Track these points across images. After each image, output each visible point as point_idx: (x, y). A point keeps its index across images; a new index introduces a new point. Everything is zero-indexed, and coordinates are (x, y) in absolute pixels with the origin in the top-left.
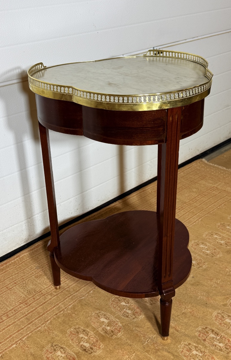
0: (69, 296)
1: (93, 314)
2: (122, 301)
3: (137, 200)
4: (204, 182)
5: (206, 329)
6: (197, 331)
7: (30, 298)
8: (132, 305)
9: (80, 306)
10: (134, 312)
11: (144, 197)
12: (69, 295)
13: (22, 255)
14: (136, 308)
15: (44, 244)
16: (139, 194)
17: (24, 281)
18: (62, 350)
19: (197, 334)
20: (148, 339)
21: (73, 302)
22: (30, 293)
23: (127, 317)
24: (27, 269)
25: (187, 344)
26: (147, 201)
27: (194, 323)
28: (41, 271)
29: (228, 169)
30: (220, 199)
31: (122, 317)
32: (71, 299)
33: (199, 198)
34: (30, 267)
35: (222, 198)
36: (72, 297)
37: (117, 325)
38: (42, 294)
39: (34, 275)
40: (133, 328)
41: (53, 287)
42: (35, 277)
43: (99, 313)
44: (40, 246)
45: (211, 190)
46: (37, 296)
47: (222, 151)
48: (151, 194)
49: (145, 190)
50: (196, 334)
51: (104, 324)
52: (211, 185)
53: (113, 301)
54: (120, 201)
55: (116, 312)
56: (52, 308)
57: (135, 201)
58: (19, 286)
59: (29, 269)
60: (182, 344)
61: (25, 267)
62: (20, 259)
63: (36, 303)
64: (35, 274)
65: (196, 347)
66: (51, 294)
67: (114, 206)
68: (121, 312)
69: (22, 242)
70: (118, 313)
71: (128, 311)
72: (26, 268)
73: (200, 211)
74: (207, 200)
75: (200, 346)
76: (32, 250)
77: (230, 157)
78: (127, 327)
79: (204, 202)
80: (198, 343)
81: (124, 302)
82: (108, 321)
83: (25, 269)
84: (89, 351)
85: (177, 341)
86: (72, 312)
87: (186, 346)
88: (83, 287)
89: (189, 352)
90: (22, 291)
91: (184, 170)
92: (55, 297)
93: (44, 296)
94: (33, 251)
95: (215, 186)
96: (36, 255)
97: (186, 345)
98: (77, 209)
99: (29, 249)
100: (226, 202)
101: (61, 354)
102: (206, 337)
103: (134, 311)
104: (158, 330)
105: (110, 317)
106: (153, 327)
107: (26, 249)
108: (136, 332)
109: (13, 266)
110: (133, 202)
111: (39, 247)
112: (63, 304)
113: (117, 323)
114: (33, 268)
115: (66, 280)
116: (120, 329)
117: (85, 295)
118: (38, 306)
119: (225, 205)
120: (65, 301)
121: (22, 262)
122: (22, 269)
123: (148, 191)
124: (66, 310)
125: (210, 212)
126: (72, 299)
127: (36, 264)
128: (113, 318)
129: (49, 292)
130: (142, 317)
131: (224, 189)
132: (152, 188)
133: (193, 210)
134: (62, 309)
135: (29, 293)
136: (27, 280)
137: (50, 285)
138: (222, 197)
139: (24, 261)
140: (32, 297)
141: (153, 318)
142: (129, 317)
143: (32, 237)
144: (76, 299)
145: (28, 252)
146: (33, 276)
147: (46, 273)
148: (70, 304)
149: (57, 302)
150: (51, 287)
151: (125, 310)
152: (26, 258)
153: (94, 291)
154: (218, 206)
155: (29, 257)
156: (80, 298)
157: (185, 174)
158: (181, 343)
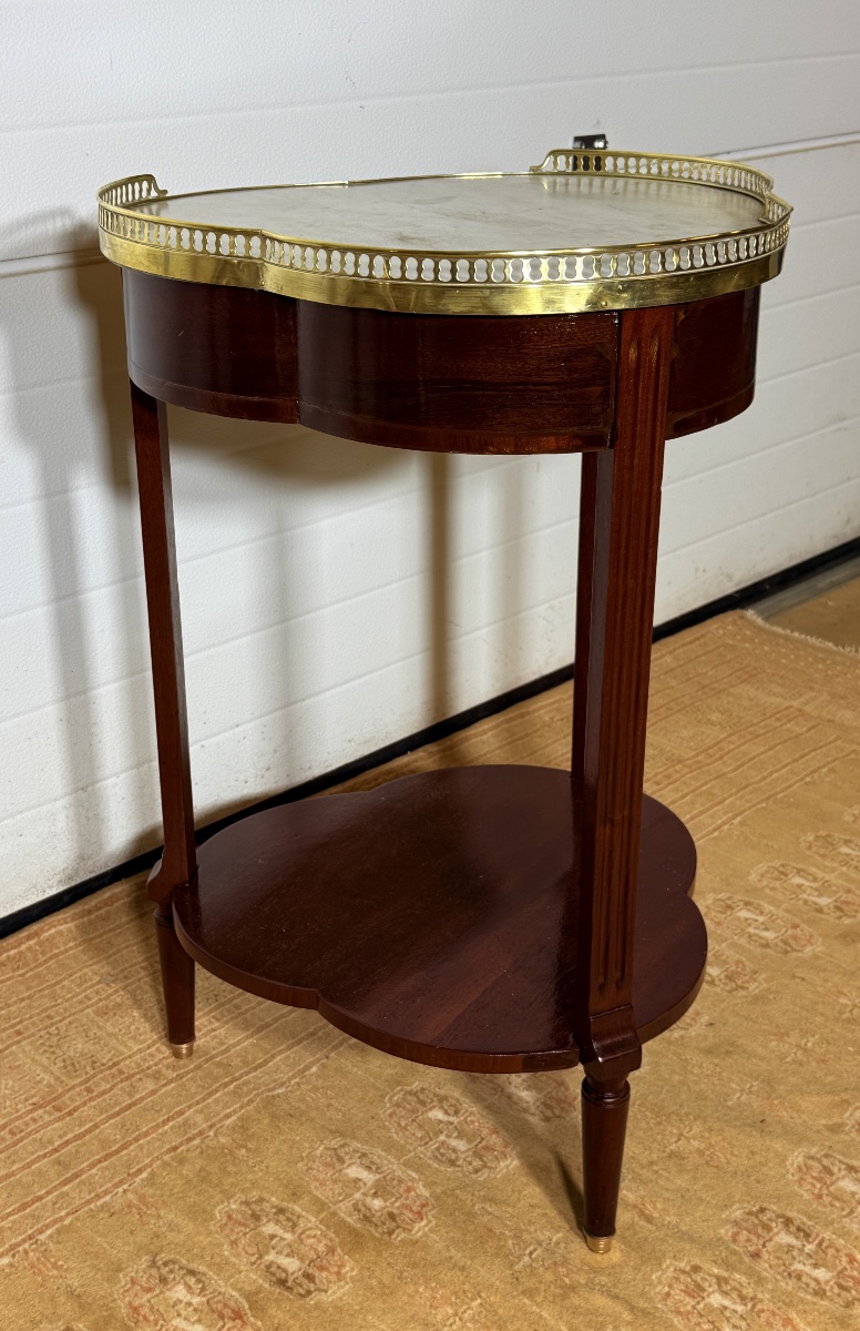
0: (226, 1085)
1: (318, 1152)
2: (434, 1107)
3: (497, 745)
4: (752, 690)
5: (760, 1216)
6: (727, 1221)
7: (73, 1087)
8: (473, 1122)
9: (266, 1121)
10: (480, 1146)
11: (521, 738)
12: (226, 1080)
13: (49, 930)
14: (485, 1132)
15: (134, 895)
16: (505, 726)
17: (53, 1024)
18: (191, 1281)
19: (725, 1232)
20: (532, 1248)
21: (242, 1107)
22: (76, 1071)
23: (452, 1163)
24: (66, 982)
25: (688, 1269)
26: (535, 752)
27: (714, 1192)
28: (122, 993)
29: (843, 647)
30: (815, 750)
31: (431, 1162)
32: (234, 1092)
33: (732, 747)
34: (79, 974)
35: (821, 747)
36: (237, 1087)
37: (413, 1193)
38: (121, 1072)
39: (92, 1005)
40: (473, 1206)
41: (164, 1048)
42: (97, 1013)
43: (342, 1146)
44: (118, 899)
45: (778, 719)
46: (102, 1079)
47: (820, 585)
48: (549, 726)
49: (528, 713)
50: (722, 1231)
51: (358, 1189)
52: (779, 700)
53: (398, 1105)
54: (431, 748)
55: (408, 1146)
56: (157, 1126)
57: (490, 752)
58: (32, 1043)
59: (73, 981)
60: (668, 1267)
61: (56, 975)
62: (40, 944)
63: (95, 1107)
64: (97, 1003)
65: (720, 1280)
66: (157, 1076)
67: (407, 765)
68: (426, 1143)
69: (50, 883)
70: (414, 1149)
71: (454, 1143)
72: (62, 981)
73: (738, 791)
74: (762, 753)
75: (738, 1276)
76: (90, 912)
77: (848, 606)
78: (450, 1201)
79: (751, 759)
80: (729, 1266)
81: (442, 1108)
82: (378, 1176)
83: (58, 983)
84: (300, 1285)
85: (648, 1255)
86: (234, 1140)
87: (682, 1277)
88: (280, 1053)
89: (694, 1297)
90: (45, 1061)
91: (677, 645)
92: (173, 1085)
93: (128, 1083)
94: (93, 916)
95: (795, 703)
96: (105, 933)
97: (684, 1272)
98: (268, 769)
99: (76, 911)
100: (837, 762)
101: (189, 1296)
102: (761, 1242)
103: (480, 1142)
104: (572, 1216)
105: (385, 1162)
106: (552, 1202)
107: (66, 909)
108: (486, 1218)
109: (14, 970)
111: (116, 905)
112: (202, 1111)
113: (410, 1184)
114: (91, 980)
115: (217, 1024)
116: (423, 1206)
117: (289, 1080)
118: (104, 1116)
119: (832, 770)
120: (209, 1101)
121: (48, 955)
122: (48, 981)
123: (539, 717)
124: (211, 1133)
125: (777, 794)
126: (236, 1094)
127: (103, 967)
128: (393, 1166)
129: (148, 1068)
130: (508, 1166)
131: (829, 717)
132: (555, 706)
133: (709, 785)
134: (196, 1131)
135: (72, 1067)
136: (66, 1022)
137: (154, 1043)
138: (822, 744)
139: (56, 955)
140: (81, 1084)
141: (554, 1168)
142: (460, 1163)
143: (90, 862)
144: (254, 1092)
145: (73, 920)
146: (88, 1007)
147: (139, 997)
148: (228, 1111)
149: (180, 1103)
150: (158, 1050)
151: (442, 1137)
152: (65, 944)
153: (324, 1066)
154: (807, 775)
155: (75, 939)
156: (269, 1090)
157: (681, 663)
158: (664, 1266)
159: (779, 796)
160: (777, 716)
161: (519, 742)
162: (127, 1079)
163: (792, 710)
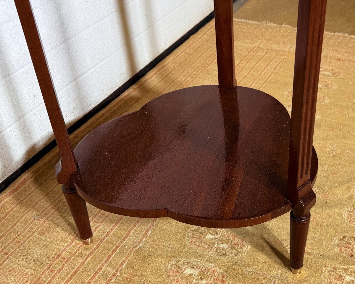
0: (115, 250)
1: (169, 268)
2: (207, 233)
3: (158, 81)
4: (239, 43)
5: (345, 239)
6: (334, 246)
7: (44, 272)
8: (225, 235)
9: (140, 261)
10: (232, 244)
11: (166, 76)
12: (114, 248)
14: (231, 238)
15: (33, 177)
16: (158, 73)
17: (21, 245)
19: (337, 250)
20: (273, 281)
21: (126, 258)
22: (42, 264)
23: (225, 255)
24: (18, 224)
25: (332, 269)
26: (174, 81)
27: (324, 236)
28: (47, 222)
29: (261, 22)
30: (271, 61)
31: (217, 257)
32: (120, 252)
33: (243, 65)
34: (23, 218)
35: (273, 59)
36: (120, 250)
37: (216, 273)
38: (64, 259)
39: (35, 231)
40: (242, 271)
41: (78, 242)
42: (39, 234)
43: (178, 262)
44: (27, 181)
45: (253, 52)
46: (56, 264)
48: (174, 70)
49: (165, 66)
50: (336, 250)
51: (193, 278)
52: (250, 45)
53: (192, 237)
54: (134, 86)
55: (204, 253)
56: (92, 278)
57: (157, 84)
58: (15, 257)
59: (22, 222)
60: (325, 271)
61: (12, 221)
63: (58, 278)
64: (37, 229)
65: (346, 270)
66: (81, 255)
67: (128, 95)
68: (211, 250)
70: (207, 253)
71: (221, 246)
72: (16, 224)
73: (254, 81)
74: (255, 65)
75: (351, 267)
76: (17, 189)
77: (254, 8)
78: (232, 271)
79: (252, 68)
80: (347, 264)
81: (210, 233)
82: (199, 270)
83: (14, 225)
85: (317, 270)
86: (130, 274)
87: (332, 273)
88: (132, 229)
89: (340, 280)
90: (25, 264)
91: (206, 31)
92: (90, 257)
93: (69, 262)
94: (19, 191)
95: (256, 45)
96: (27, 196)
97: (332, 271)
98: (74, 109)
99: (10, 190)
100: (281, 64)
102: (351, 250)
103: (232, 243)
104: (281, 262)
105: (199, 263)
106: (270, 258)
107: (5, 191)
108: (250, 274)
110: (154, 85)
111: (27, 183)
112: (109, 265)
113: (213, 269)
114: (30, 220)
115: (98, 225)
116: (223, 277)
117: (141, 240)
118: (65, 281)
119: (281, 67)
120: (110, 259)
121: (5, 214)
122: (9, 225)
123: (169, 67)
124: (118, 274)
125: (267, 80)
126: (121, 253)
127: (33, 212)
128: (203, 264)
129: (75, 253)
130: (247, 249)
131: (270, 48)
132: (173, 61)
133: (243, 81)
134: (111, 275)
135: (38, 263)
136: (27, 242)
137: (73, 241)
138: (272, 58)
139: (8, 213)
140: (47, 269)
141: (265, 245)
142: (228, 254)
144: (129, 250)
145: (10, 195)
146: (34, 233)
147: (56, 222)
148: (121, 261)
149: (97, 265)
150: (76, 243)
151: (216, 245)
152: (11, 207)
153: (154, 230)
154: (274, 70)
155: (14, 203)
156: (135, 247)
157: (210, 37)
158: (324, 271)
159: (269, 80)
160: (253, 51)
161: (166, 78)
162: (68, 260)
163: (256, 47)
